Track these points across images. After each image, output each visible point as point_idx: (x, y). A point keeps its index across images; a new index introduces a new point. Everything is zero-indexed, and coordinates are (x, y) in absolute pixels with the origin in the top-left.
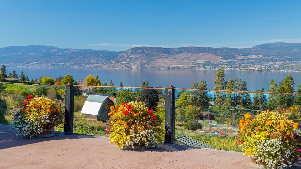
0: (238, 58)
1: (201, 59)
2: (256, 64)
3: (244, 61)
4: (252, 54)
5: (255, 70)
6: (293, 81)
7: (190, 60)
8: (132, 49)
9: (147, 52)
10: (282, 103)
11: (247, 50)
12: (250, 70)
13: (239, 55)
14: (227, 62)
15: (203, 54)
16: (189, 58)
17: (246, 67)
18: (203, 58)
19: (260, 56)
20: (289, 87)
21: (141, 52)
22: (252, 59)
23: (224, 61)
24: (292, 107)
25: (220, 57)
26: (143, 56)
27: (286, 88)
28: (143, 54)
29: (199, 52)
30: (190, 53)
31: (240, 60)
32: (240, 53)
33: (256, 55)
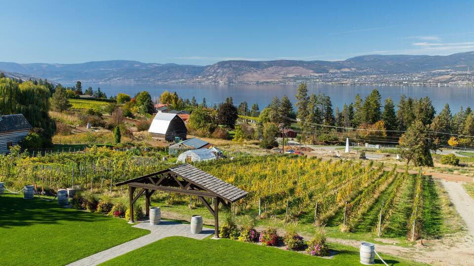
0: (331, 71)
1: (292, 73)
2: (349, 78)
3: (337, 75)
4: (345, 67)
5: (348, 85)
6: (380, 96)
7: (279, 74)
8: (219, 63)
9: (235, 66)
10: (367, 119)
11: (340, 63)
12: (342, 84)
13: (331, 68)
14: (319, 76)
15: (293, 67)
16: (279, 72)
17: (338, 81)
18: (294, 71)
19: (353, 69)
20: (376, 102)
21: (228, 66)
22: (345, 73)
23: (316, 74)
24: (377, 124)
25: (311, 71)
26: (230, 70)
27: (372, 102)
28: (230, 68)
29: (290, 66)
30: (280, 67)
31: (332, 73)
32: (332, 66)
33: (349, 68)
